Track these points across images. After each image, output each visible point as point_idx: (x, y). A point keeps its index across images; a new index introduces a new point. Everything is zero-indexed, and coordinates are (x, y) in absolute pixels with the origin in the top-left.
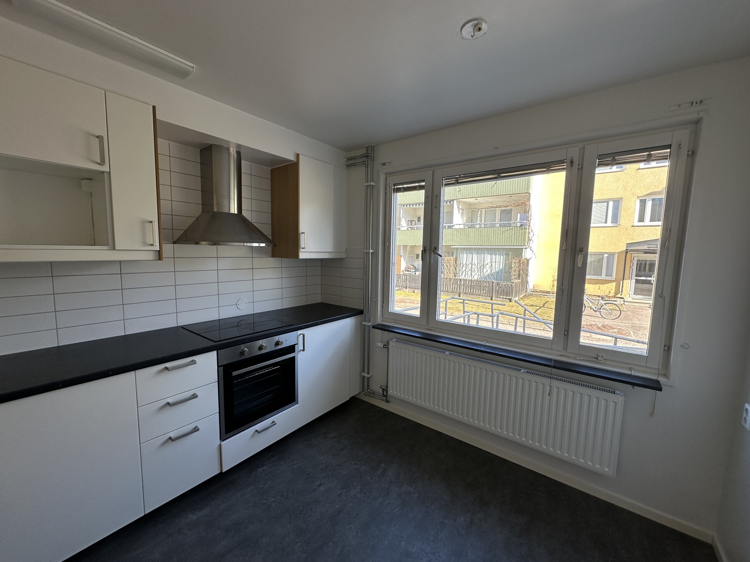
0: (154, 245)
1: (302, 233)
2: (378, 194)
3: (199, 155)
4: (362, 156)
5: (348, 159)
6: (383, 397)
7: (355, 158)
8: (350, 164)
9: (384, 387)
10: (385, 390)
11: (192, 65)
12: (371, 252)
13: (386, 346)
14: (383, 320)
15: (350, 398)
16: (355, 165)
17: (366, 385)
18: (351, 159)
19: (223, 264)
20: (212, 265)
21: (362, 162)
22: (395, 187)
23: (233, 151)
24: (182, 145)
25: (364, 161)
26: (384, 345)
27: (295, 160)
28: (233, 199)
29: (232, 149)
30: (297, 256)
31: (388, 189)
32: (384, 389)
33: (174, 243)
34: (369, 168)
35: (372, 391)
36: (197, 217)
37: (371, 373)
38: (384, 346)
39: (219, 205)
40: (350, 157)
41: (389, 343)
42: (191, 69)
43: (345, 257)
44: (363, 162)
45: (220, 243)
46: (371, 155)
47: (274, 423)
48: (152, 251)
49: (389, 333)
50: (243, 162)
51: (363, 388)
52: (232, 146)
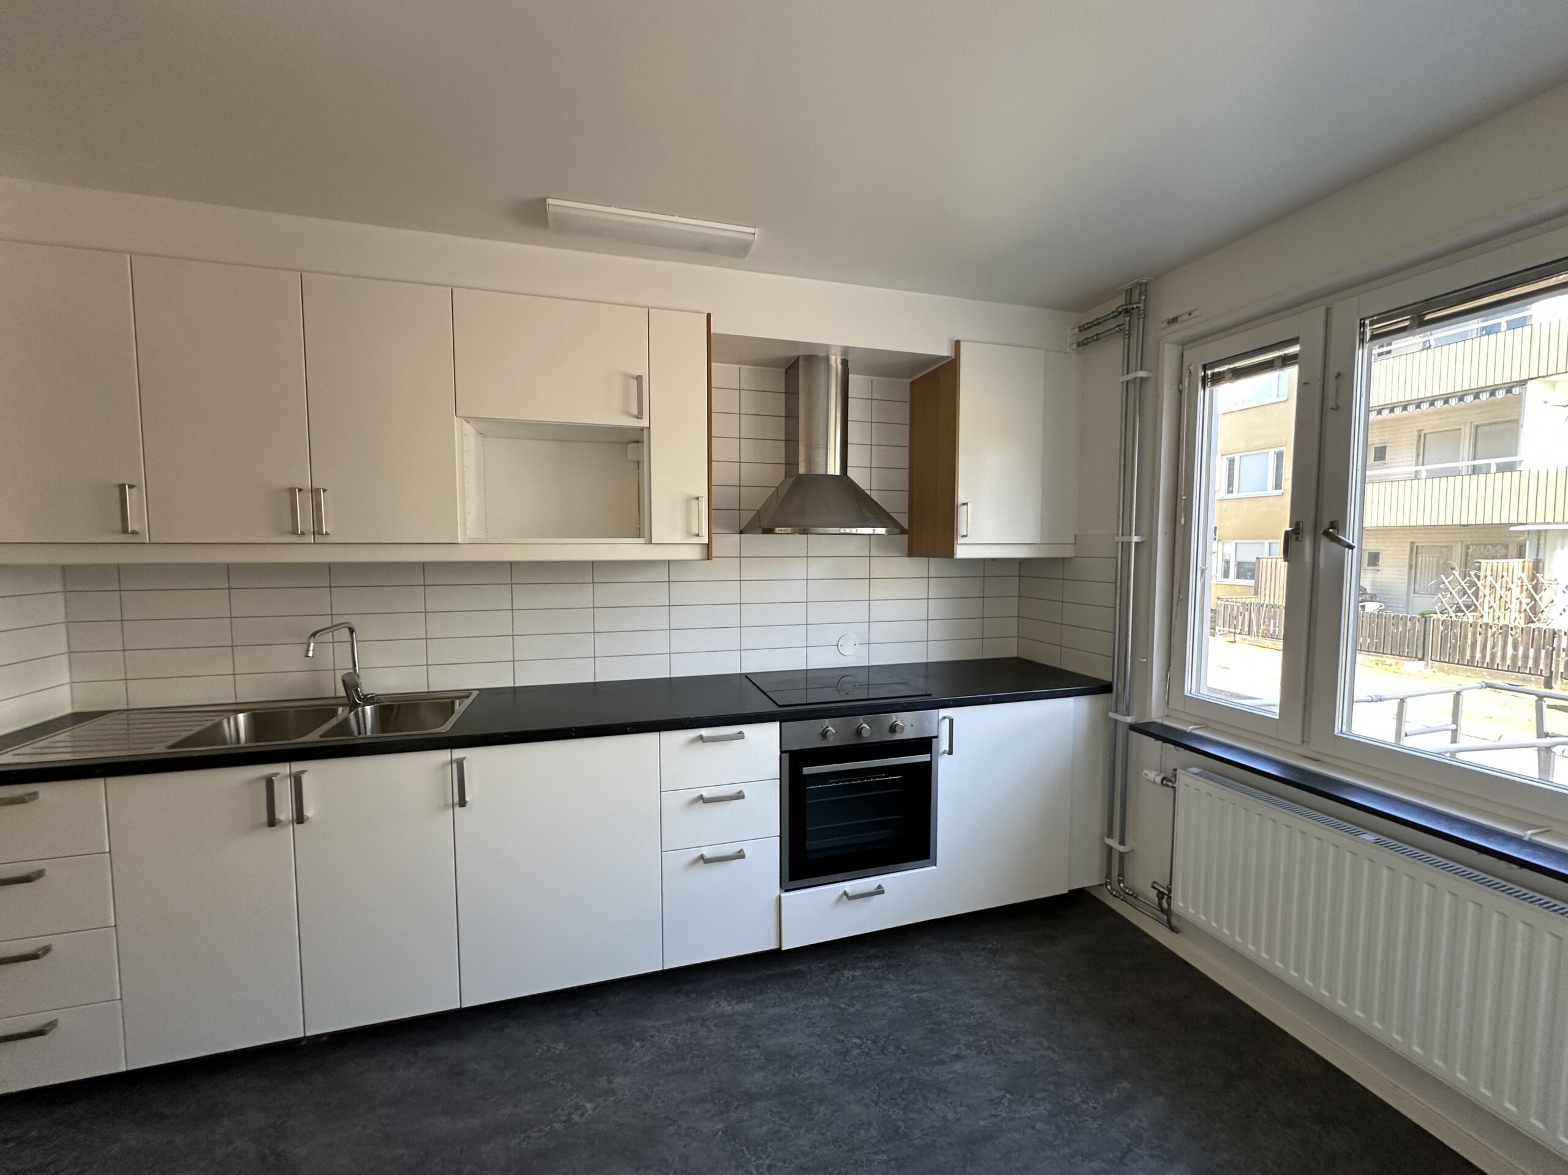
0: (700, 535)
1: (964, 504)
2: (1158, 396)
3: (784, 377)
4: (1117, 314)
5: (1082, 328)
6: (1160, 913)
7: (1099, 321)
8: (1086, 339)
9: (1164, 888)
10: (1165, 895)
11: (752, 230)
12: (1135, 543)
13: (1169, 781)
14: (1167, 716)
15: (1069, 891)
16: (1098, 339)
17: (1115, 871)
18: (1089, 327)
19: (818, 568)
20: (798, 570)
21: (1115, 328)
22: (1209, 372)
23: (835, 361)
24: (759, 368)
25: (1121, 325)
26: (1163, 779)
27: (952, 353)
28: (833, 448)
29: (833, 358)
30: (950, 553)
31: (1185, 380)
32: (1163, 893)
33: (741, 533)
34: (1134, 339)
35: (1130, 890)
36: (777, 486)
37: (1129, 840)
38: (1165, 782)
39: (809, 461)
40: (1087, 323)
41: (1176, 775)
42: (751, 237)
43: (1073, 555)
44: (1118, 326)
45: (810, 528)
46: (1139, 305)
47: (880, 891)
48: (699, 546)
49: (1177, 750)
50: (852, 377)
51: (1109, 875)
52: (833, 351)
